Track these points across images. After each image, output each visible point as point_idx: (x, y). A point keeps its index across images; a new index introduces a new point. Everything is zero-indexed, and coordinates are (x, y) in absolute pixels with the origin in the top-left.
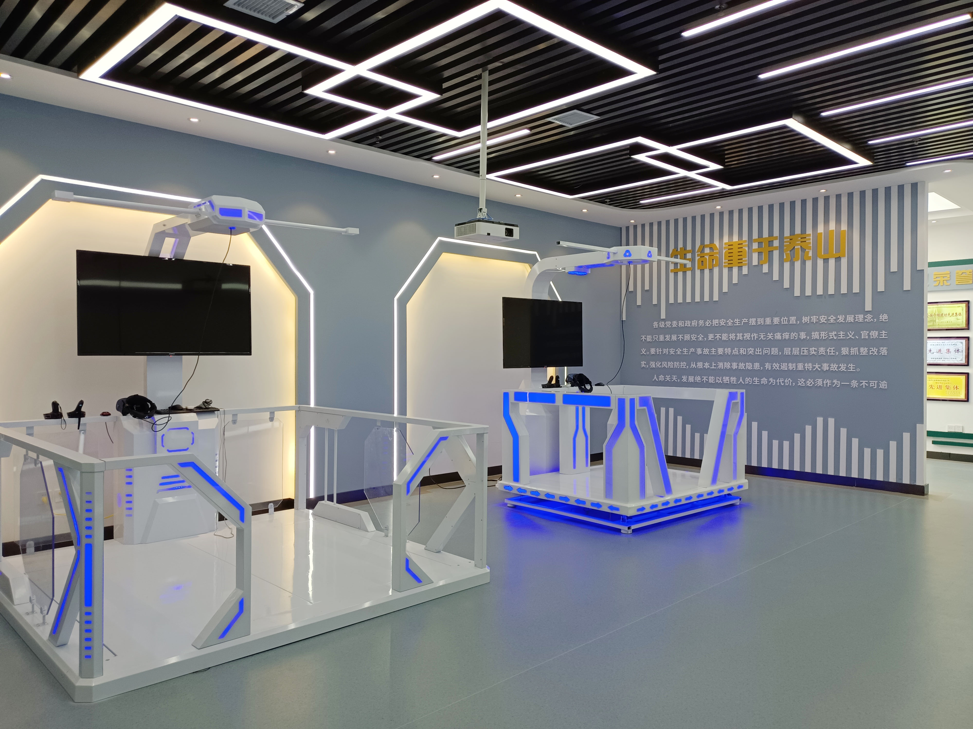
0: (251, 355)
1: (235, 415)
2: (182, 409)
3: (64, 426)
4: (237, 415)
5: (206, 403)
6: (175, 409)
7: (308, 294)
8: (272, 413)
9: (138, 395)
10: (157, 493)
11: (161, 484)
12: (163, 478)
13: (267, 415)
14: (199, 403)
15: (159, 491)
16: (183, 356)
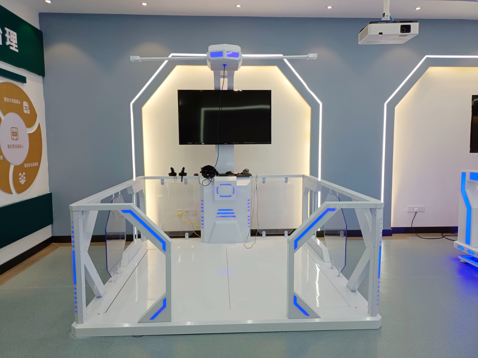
0: (271, 144)
1: (264, 179)
2: (232, 174)
3: (175, 180)
4: (265, 178)
5: (245, 171)
6: (229, 174)
7: (319, 105)
8: (287, 178)
9: (209, 165)
10: (216, 218)
11: (218, 213)
12: (219, 210)
13: (284, 179)
14: (241, 171)
15: (217, 217)
16: (234, 145)
